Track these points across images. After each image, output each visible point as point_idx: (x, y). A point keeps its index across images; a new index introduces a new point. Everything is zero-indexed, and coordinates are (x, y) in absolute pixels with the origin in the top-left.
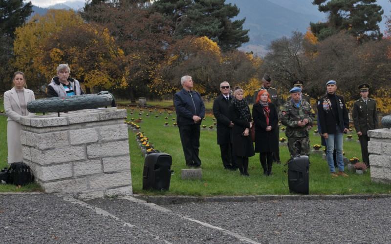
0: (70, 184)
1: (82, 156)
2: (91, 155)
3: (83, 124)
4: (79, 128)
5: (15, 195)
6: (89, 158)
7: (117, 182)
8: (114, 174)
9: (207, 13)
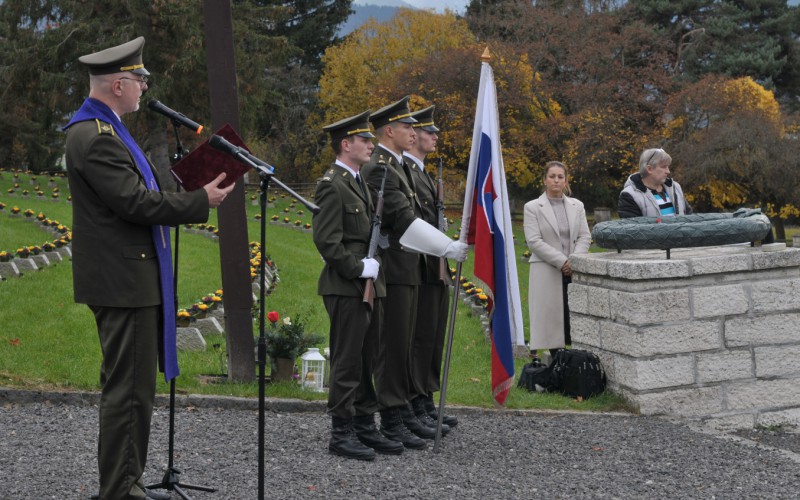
0: (688, 398)
1: (715, 341)
2: (733, 341)
3: (719, 276)
4: (710, 285)
5: (581, 416)
6: (727, 346)
7: (781, 397)
8: (775, 381)
9: (748, 25)
